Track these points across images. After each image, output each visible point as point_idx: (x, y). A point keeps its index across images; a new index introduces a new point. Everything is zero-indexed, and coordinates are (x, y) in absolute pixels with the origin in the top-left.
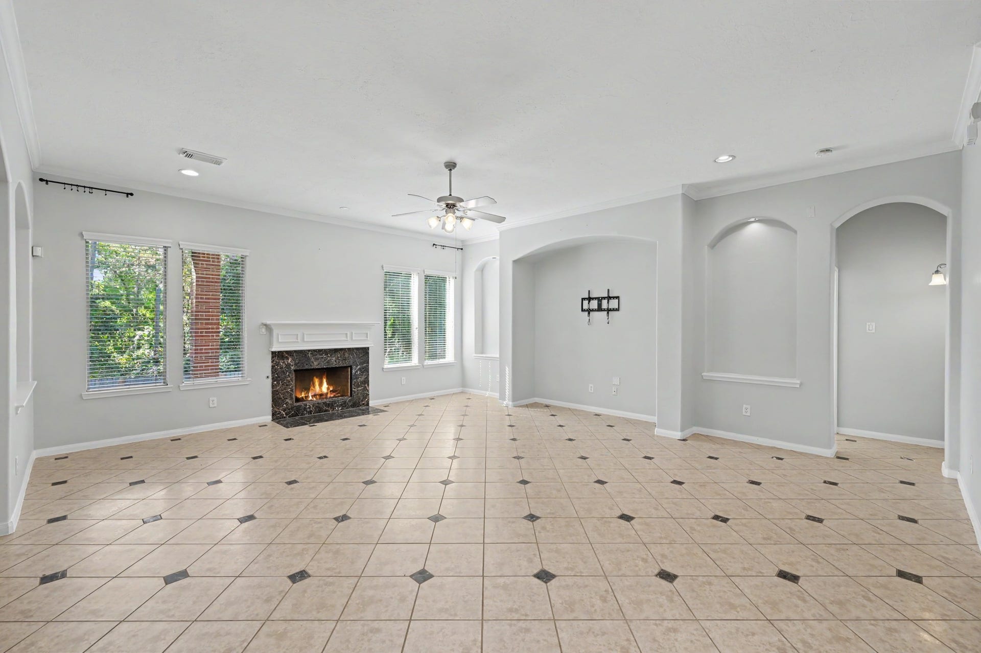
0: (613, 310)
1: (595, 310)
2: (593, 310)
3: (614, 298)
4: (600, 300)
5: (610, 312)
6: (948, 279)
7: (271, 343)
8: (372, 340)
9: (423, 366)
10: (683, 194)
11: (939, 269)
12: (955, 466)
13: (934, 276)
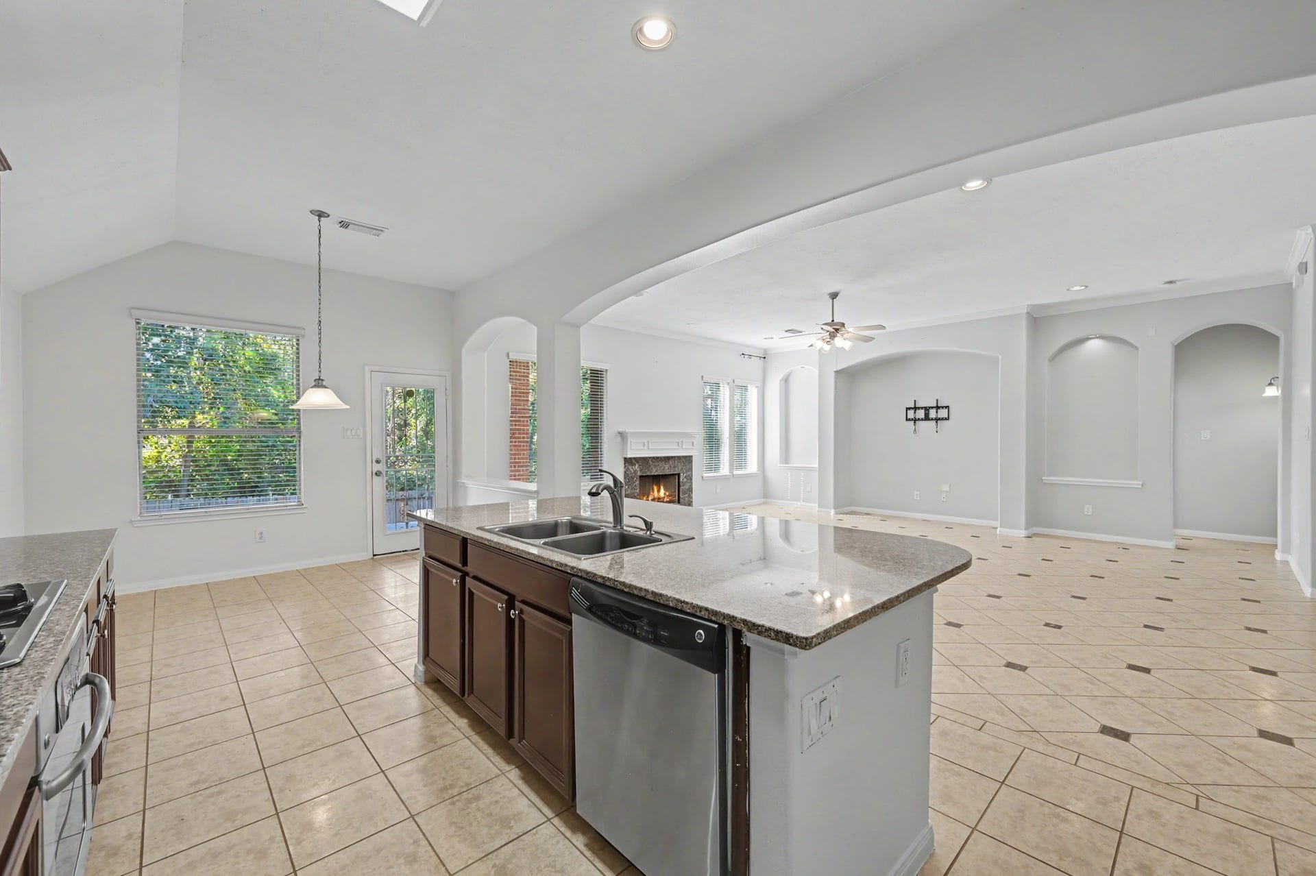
0: (942, 419)
1: (922, 420)
2: (919, 419)
3: (943, 407)
4: (927, 409)
5: (939, 421)
6: (1280, 391)
7: (624, 449)
8: (696, 450)
9: (733, 475)
10: (1027, 313)
11: (1273, 382)
12: (1287, 550)
13: (1267, 388)
